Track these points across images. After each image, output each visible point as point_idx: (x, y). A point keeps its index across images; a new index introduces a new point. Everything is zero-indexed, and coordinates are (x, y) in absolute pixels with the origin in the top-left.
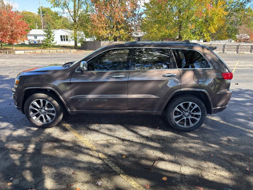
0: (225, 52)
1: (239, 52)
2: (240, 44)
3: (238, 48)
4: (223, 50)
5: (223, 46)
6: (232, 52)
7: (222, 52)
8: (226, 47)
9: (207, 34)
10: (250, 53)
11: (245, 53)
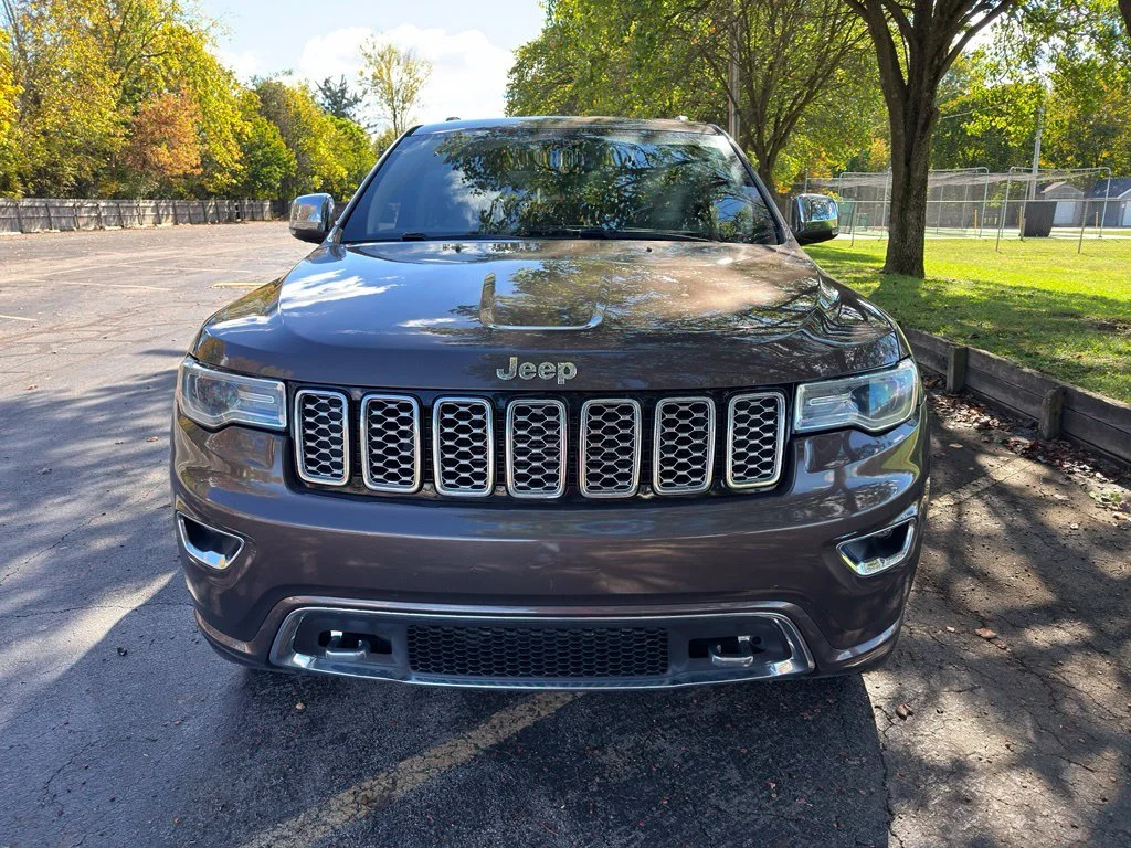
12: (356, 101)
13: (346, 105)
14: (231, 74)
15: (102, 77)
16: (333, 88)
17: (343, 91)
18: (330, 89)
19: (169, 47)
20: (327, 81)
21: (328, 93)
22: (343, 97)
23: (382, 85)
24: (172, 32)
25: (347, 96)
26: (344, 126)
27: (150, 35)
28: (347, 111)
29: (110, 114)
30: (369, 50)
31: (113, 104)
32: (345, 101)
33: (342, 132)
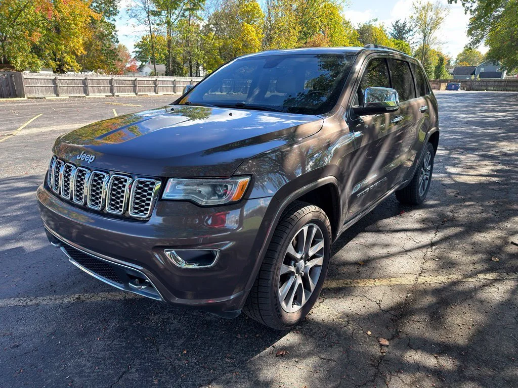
0: (116, 94)
1: (139, 93)
2: (136, 79)
3: (135, 86)
4: (112, 91)
5: (109, 83)
6: (127, 93)
7: (111, 94)
8: (115, 85)
9: (71, 58)
10: (154, 94)
11: (149, 94)
12: (410, 30)
13: (404, 33)
14: (348, 23)
15: (294, 28)
16: (399, 25)
17: (404, 27)
18: (398, 26)
19: (323, 13)
20: (397, 22)
21: (396, 28)
22: (404, 29)
23: (420, 22)
24: (325, 7)
25: (406, 29)
26: (399, 43)
27: (317, 9)
28: (405, 36)
29: (294, 44)
30: (417, 5)
31: (296, 39)
32: (404, 31)
33: (397, 46)
